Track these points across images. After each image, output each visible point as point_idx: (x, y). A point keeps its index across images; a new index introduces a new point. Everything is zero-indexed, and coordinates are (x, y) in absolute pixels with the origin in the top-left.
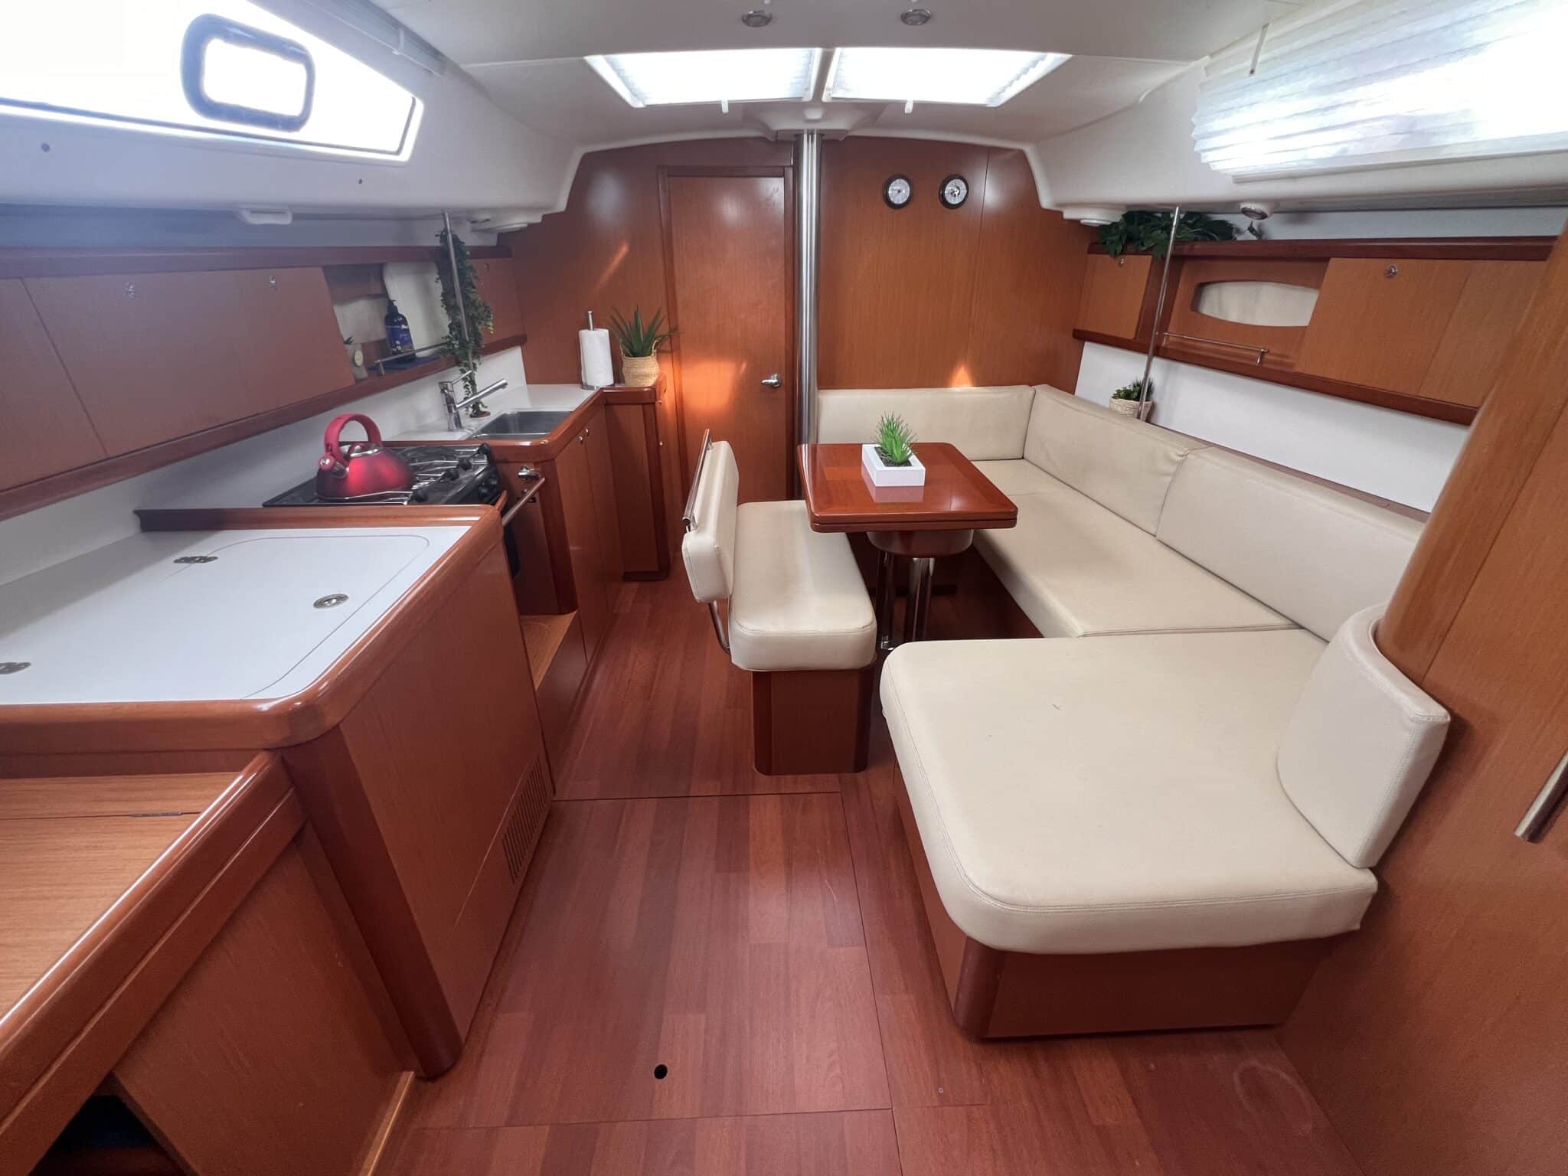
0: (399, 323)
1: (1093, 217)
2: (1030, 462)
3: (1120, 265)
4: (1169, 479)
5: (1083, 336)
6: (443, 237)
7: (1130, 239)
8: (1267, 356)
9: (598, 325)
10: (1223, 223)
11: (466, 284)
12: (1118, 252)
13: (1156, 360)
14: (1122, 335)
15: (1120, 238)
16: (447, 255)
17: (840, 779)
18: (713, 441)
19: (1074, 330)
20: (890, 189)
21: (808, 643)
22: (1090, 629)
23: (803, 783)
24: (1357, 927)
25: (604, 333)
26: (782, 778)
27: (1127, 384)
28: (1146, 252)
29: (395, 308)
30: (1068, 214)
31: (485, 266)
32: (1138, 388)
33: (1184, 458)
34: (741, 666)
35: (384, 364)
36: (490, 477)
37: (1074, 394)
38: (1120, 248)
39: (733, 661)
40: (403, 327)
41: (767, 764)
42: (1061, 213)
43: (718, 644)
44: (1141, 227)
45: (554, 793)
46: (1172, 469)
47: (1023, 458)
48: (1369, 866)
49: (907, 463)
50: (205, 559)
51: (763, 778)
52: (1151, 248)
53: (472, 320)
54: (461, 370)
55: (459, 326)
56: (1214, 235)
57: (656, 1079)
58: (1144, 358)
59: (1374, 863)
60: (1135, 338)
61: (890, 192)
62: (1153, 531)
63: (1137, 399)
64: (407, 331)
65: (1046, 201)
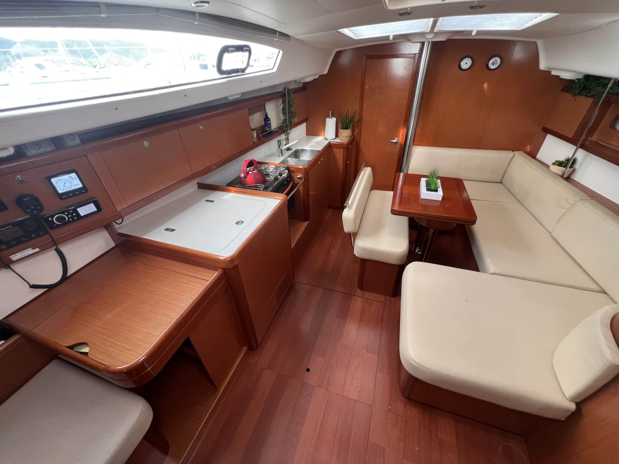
0: (268, 121)
2: (504, 185)
3: (575, 100)
4: (565, 210)
5: (547, 131)
6: (285, 89)
7: (585, 88)
9: (333, 116)
11: (290, 106)
13: (580, 150)
14: (567, 134)
15: (580, 87)
16: (285, 94)
17: (385, 298)
18: (365, 167)
19: (544, 127)
20: (462, 62)
21: (381, 253)
22: (497, 271)
23: (372, 296)
24: (563, 419)
25: (334, 119)
26: (365, 292)
27: (562, 158)
28: (590, 97)
29: (267, 116)
30: (554, 73)
31: (297, 96)
32: (567, 162)
33: (575, 202)
34: (357, 255)
35: (262, 136)
36: (288, 178)
37: (535, 158)
38: (578, 92)
39: (354, 253)
40: (269, 122)
41: (362, 286)
42: (550, 72)
43: (351, 245)
44: (592, 83)
45: (293, 279)
46: (568, 206)
47: (501, 183)
48: (576, 401)
49: (436, 191)
50: (212, 201)
51: (359, 291)
52: (594, 95)
53: (290, 117)
54: (285, 135)
55: (286, 119)
57: (306, 372)
58: (574, 147)
59: (578, 400)
60: (573, 138)
61: (462, 63)
62: (550, 230)
63: (565, 167)
64: (270, 123)
65: (543, 66)
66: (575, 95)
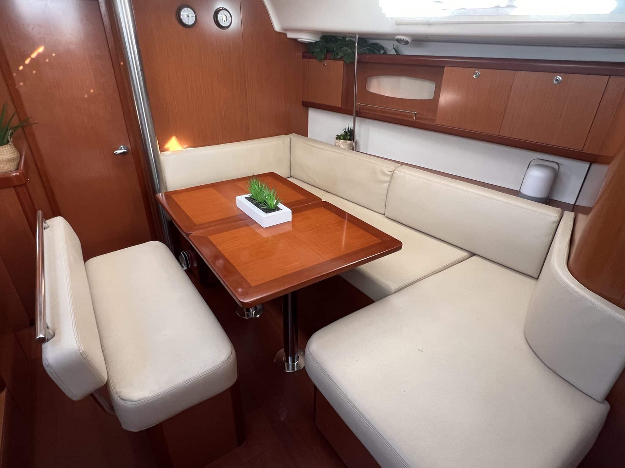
1: (305, 38)
3: (325, 66)
4: (387, 184)
5: (308, 105)
7: (328, 51)
8: (417, 116)
10: (376, 44)
12: (323, 58)
14: (333, 104)
15: (322, 50)
19: (303, 102)
20: (181, 14)
27: (341, 132)
28: (340, 59)
30: (290, 35)
32: (346, 133)
33: (392, 172)
37: (308, 137)
38: (323, 56)
42: (285, 34)
44: (334, 45)
46: (388, 179)
47: (291, 177)
52: (343, 57)
56: (376, 51)
60: (342, 106)
61: (181, 16)
62: (383, 213)
65: (277, 27)
66: (321, 60)
